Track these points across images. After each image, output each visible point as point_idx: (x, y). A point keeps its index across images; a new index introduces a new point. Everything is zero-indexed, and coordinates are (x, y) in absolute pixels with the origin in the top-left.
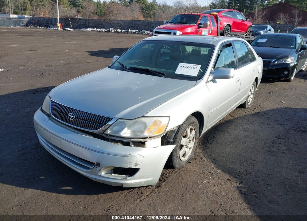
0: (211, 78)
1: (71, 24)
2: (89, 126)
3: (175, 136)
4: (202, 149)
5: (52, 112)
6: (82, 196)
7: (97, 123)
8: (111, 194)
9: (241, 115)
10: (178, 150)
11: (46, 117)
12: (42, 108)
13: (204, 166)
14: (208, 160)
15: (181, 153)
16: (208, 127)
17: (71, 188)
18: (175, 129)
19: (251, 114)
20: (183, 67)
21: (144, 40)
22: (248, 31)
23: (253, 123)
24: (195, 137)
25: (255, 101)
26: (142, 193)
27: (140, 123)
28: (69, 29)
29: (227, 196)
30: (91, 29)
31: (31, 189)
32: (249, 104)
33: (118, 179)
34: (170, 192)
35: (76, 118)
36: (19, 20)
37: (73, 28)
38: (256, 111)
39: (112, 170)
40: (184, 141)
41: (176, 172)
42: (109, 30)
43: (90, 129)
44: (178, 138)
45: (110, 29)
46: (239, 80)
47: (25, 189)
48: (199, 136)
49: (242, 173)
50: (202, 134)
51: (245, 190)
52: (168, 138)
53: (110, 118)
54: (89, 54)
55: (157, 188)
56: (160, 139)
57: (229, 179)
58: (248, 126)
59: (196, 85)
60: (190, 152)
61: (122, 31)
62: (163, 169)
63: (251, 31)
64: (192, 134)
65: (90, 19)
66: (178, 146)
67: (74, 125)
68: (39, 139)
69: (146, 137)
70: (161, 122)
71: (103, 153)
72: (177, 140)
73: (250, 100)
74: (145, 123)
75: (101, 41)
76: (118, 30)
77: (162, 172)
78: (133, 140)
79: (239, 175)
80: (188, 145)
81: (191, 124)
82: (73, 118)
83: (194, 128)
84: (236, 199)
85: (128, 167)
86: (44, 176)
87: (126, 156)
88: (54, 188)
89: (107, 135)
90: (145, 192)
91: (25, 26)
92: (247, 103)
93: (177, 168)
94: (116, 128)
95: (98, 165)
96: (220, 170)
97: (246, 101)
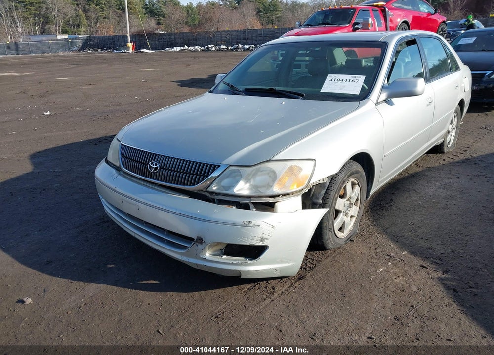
0: (384, 96)
1: (148, 43)
2: (182, 180)
3: (325, 193)
4: (371, 219)
5: (122, 162)
6: (175, 294)
7: (195, 174)
8: (222, 290)
9: (437, 164)
10: (331, 218)
11: (114, 171)
12: (106, 158)
13: (376, 246)
14: (384, 236)
15: (337, 223)
16: (382, 182)
17: (157, 282)
18: (325, 181)
19: (454, 163)
20: (333, 80)
21: (266, 45)
22: (440, 31)
23: (459, 176)
24: (359, 198)
25: (460, 141)
26: (273, 289)
27: (264, 172)
28: (146, 51)
29: (421, 293)
30: (179, 49)
31: (95, 284)
32: (448, 146)
33: (232, 264)
34: (320, 287)
35: (160, 168)
36: (71, 43)
37: (152, 49)
38: (462, 157)
39: (223, 249)
40: (340, 204)
41: (330, 256)
42: (208, 48)
43: (184, 185)
44: (331, 197)
45: (210, 46)
46: (431, 102)
47: (86, 283)
48: (367, 198)
49: (446, 255)
50: (372, 193)
51: (454, 283)
52: (314, 198)
53: (215, 166)
54: (178, 85)
55: (298, 280)
56: (300, 198)
57: (422, 266)
58: (451, 181)
59: (358, 108)
60: (352, 223)
61: (227, 49)
62: (307, 251)
63: (445, 31)
64: (354, 193)
65: (177, 33)
66: (332, 211)
67: (158, 180)
68: (105, 207)
69: (276, 194)
70: (300, 169)
71: (207, 221)
72: (330, 201)
73: (451, 138)
74: (274, 172)
75: (196, 66)
76: (222, 47)
77: (306, 256)
78: (254, 200)
79: (440, 259)
80: (348, 212)
81: (353, 175)
82: (156, 168)
83: (357, 183)
84: (438, 298)
85: (248, 244)
86: (114, 264)
87: (244, 225)
88: (131, 282)
89: (212, 193)
90: (279, 287)
91: (79, 51)
92: (445, 145)
93: (331, 249)
94: (225, 182)
95: (200, 240)
96: (406, 251)
97: (443, 141)
